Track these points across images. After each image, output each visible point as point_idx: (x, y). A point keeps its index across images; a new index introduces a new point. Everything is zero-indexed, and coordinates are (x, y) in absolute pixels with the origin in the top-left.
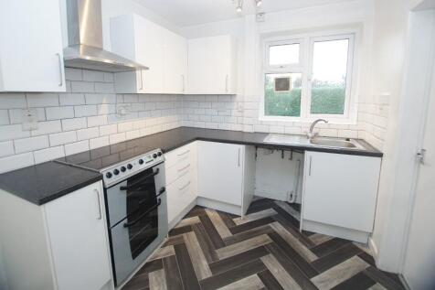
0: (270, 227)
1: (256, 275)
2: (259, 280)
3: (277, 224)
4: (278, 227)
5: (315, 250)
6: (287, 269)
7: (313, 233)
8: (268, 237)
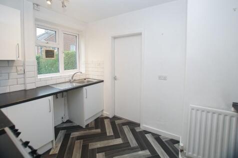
0: (73, 137)
1: (97, 154)
2: (100, 154)
3: (72, 134)
4: (75, 134)
5: (96, 128)
6: (100, 141)
7: (88, 124)
8: (79, 141)
